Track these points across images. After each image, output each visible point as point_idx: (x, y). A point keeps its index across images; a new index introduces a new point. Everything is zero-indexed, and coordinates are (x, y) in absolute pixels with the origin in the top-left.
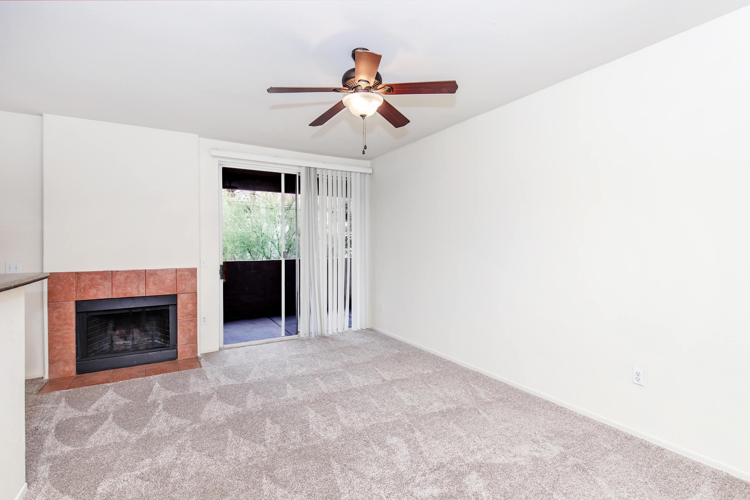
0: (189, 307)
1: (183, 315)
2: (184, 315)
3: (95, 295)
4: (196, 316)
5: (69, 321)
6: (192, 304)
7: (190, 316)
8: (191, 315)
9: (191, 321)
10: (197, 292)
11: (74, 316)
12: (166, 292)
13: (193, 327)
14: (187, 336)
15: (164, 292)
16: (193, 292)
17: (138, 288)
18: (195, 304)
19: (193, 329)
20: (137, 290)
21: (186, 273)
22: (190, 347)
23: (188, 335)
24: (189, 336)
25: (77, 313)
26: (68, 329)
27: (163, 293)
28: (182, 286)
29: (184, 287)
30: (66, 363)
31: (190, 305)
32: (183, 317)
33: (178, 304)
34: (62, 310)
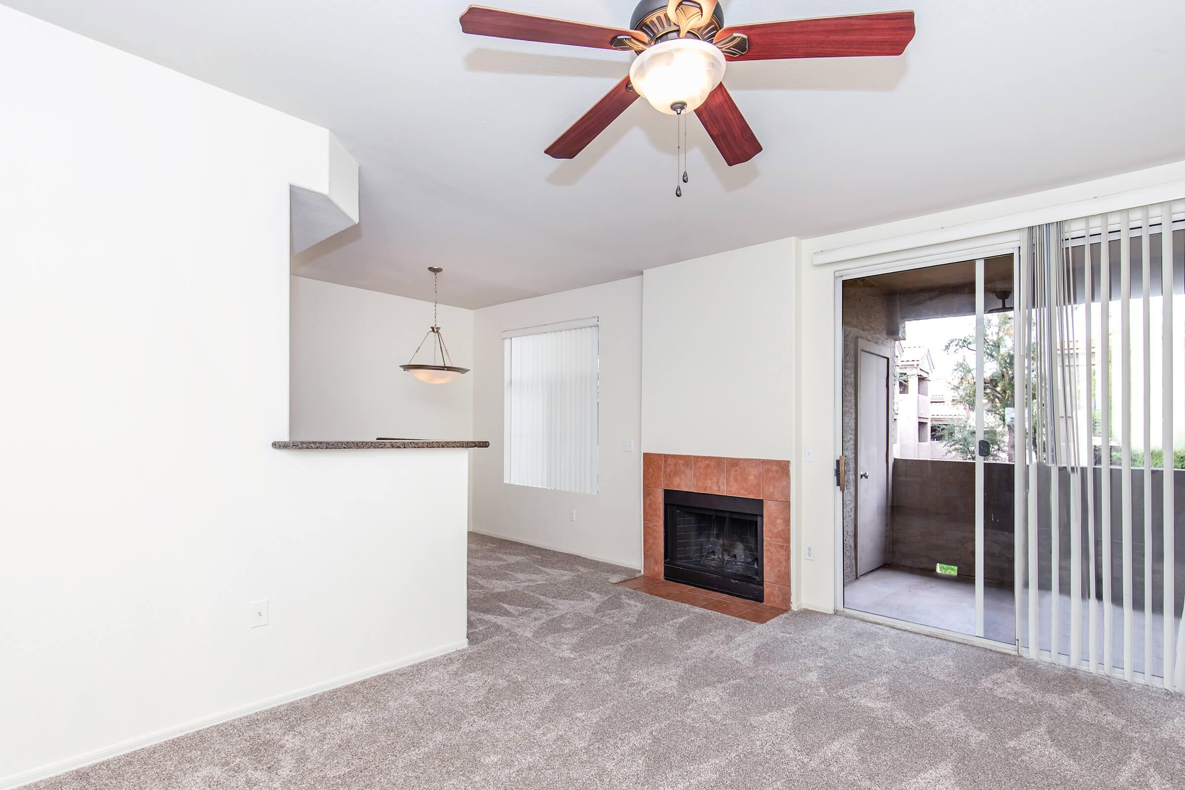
0: (779, 524)
1: (770, 534)
2: (773, 536)
3: (679, 485)
4: (787, 540)
5: (658, 513)
6: (783, 519)
7: (780, 539)
8: (782, 538)
9: (781, 547)
10: (790, 502)
11: (662, 507)
12: (749, 493)
13: (784, 558)
14: (776, 571)
15: (746, 493)
16: (784, 500)
17: (718, 482)
18: (787, 521)
19: (784, 561)
20: (717, 485)
21: (775, 468)
22: (780, 590)
23: (777, 569)
24: (779, 571)
25: (666, 505)
26: (657, 522)
27: (745, 495)
28: (769, 488)
29: (771, 490)
30: (656, 563)
31: (779, 521)
32: (771, 538)
33: (764, 515)
34: (652, 498)
